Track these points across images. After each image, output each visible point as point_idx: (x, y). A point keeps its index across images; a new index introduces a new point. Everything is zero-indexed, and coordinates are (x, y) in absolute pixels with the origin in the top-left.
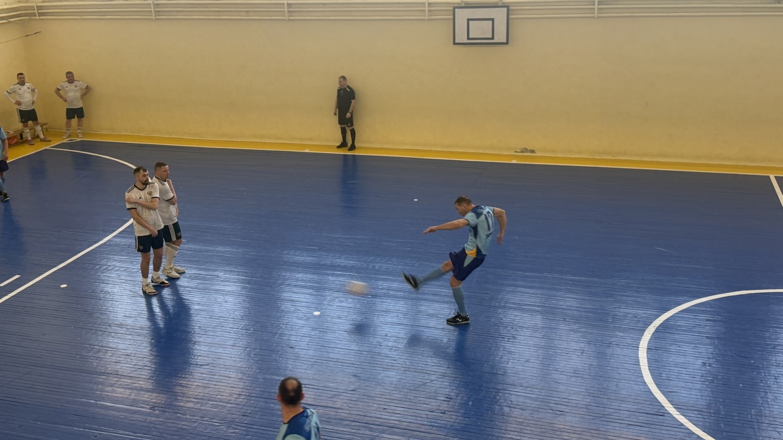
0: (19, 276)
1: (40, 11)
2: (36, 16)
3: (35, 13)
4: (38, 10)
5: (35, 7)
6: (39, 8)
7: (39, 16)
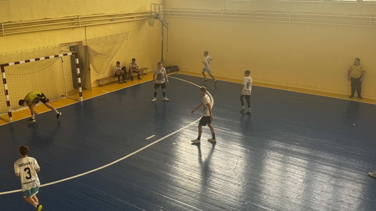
0: (155, 136)
1: (171, 13)
2: (169, 15)
3: (169, 14)
4: (170, 12)
5: (169, 11)
6: (171, 11)
7: (170, 15)
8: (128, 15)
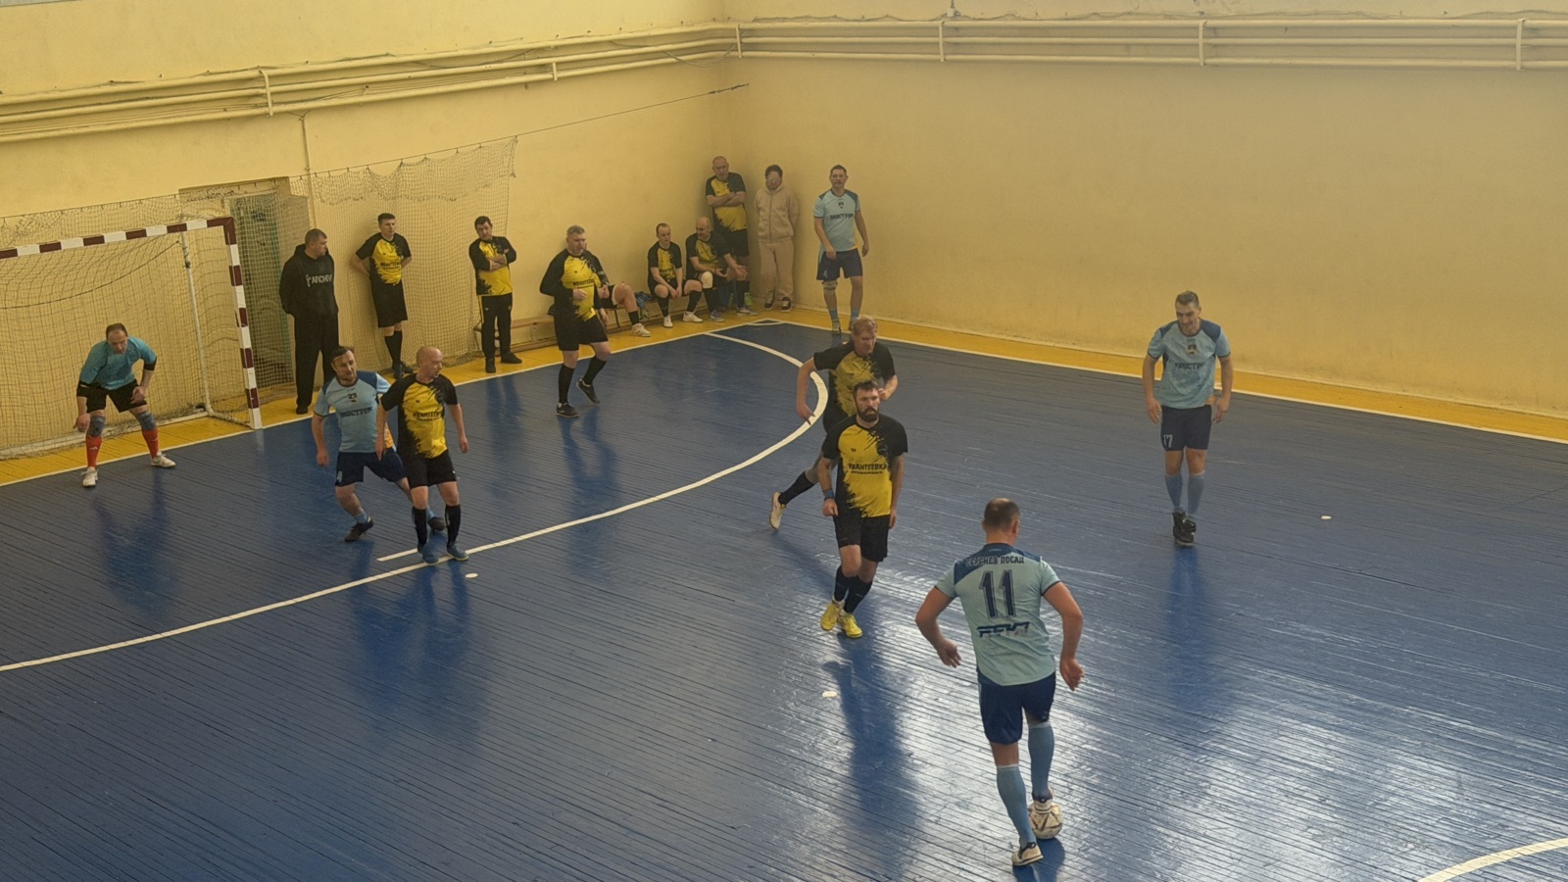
1: (745, 40)
2: (737, 50)
3: (736, 44)
4: (741, 37)
5: (737, 30)
6: (745, 33)
7: (742, 51)
8: (522, 57)
